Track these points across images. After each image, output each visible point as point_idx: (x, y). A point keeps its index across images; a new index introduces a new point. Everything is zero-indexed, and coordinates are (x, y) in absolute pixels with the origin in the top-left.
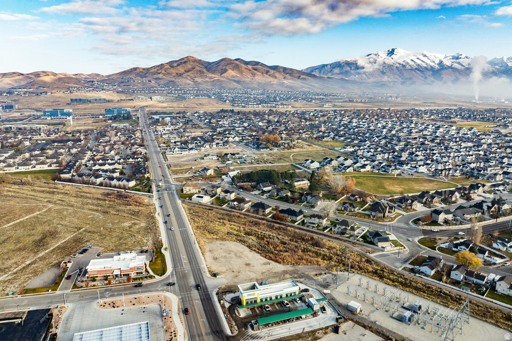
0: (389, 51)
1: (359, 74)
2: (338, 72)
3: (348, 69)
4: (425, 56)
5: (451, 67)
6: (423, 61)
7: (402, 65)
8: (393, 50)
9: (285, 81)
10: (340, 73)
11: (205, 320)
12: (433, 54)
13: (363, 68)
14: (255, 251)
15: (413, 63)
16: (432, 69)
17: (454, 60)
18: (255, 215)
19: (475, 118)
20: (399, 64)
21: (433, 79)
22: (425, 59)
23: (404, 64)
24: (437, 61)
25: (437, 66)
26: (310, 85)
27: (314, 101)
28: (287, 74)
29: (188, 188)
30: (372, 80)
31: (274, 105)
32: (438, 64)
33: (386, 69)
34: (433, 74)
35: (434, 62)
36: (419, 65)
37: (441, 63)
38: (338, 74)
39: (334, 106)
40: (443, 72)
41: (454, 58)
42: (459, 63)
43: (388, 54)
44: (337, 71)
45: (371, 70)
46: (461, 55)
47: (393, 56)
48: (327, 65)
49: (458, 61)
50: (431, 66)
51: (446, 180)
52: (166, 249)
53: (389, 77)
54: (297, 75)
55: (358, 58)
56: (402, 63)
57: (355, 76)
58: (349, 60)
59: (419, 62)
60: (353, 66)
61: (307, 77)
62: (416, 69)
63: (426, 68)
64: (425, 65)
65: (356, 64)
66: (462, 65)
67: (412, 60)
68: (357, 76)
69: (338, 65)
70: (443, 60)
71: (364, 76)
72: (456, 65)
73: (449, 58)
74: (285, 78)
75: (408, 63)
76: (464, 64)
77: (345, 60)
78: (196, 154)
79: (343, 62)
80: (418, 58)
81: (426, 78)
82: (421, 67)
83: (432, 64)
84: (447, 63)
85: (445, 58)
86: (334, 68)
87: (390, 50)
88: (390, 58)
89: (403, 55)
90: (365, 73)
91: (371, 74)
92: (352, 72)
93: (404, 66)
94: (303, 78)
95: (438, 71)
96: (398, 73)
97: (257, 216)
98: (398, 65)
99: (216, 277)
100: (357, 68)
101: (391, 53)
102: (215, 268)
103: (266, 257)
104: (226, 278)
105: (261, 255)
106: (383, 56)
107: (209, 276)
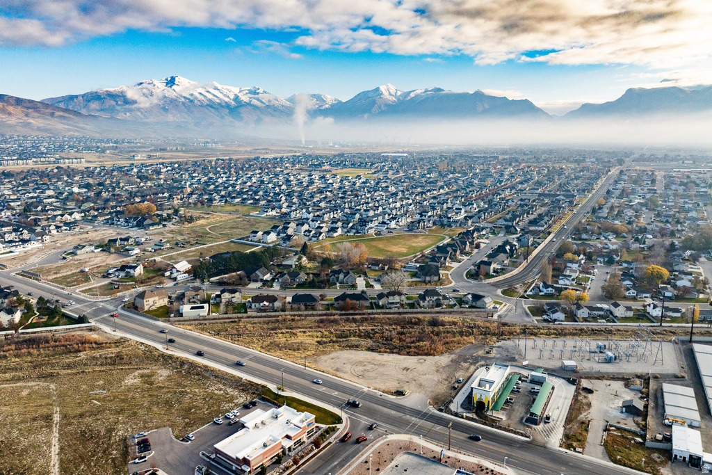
0: (167, 79)
1: (130, 111)
2: (98, 108)
3: (113, 103)
4: (216, 89)
5: (249, 104)
6: (214, 95)
7: (189, 99)
8: (173, 79)
9: (31, 121)
10: (102, 110)
12: (225, 87)
13: (135, 102)
15: (203, 98)
16: (228, 106)
17: (253, 96)
18: (310, 312)
19: (345, 165)
20: (185, 97)
21: (232, 119)
22: (216, 92)
23: (191, 98)
24: (232, 97)
25: (233, 103)
26: (78, 127)
27: (108, 152)
28: (28, 108)
29: (151, 300)
30: (151, 120)
31: (52, 159)
32: (233, 100)
33: (169, 104)
34: (230, 113)
35: (228, 97)
36: (210, 100)
37: (236, 98)
38: (98, 111)
39: (150, 157)
40: (242, 110)
41: (250, 92)
42: (258, 100)
43: (167, 84)
44: (94, 105)
45: (147, 105)
46: (259, 89)
47: (174, 87)
48: (76, 97)
49: (257, 96)
50: (226, 102)
51: (427, 233)
52: (280, 390)
53: (174, 116)
54: (48, 111)
55: (125, 88)
56: (188, 97)
57: (125, 114)
58: (111, 89)
59: (210, 96)
60: (119, 98)
61: (66, 115)
62: (207, 105)
63: (219, 104)
64: (218, 101)
65: (124, 97)
66: (262, 102)
67: (200, 94)
68: (128, 114)
69: (94, 97)
70: (239, 94)
71: (139, 114)
72: (255, 102)
73: (244, 92)
74: (27, 115)
75: (196, 98)
76: (263, 101)
77: (105, 89)
78: (40, 250)
79: (103, 93)
80: (208, 92)
81: (222, 117)
82: (213, 102)
83: (227, 100)
84: (245, 98)
85: (240, 92)
86: (89, 101)
87: (169, 79)
88: (169, 89)
89: (186, 86)
90: (139, 109)
91: (148, 112)
92: (118, 108)
93: (191, 101)
94: (61, 117)
95: (235, 109)
96: (186, 110)
97: (314, 312)
98: (183, 100)
99: (404, 395)
100: (127, 102)
101: (171, 82)
102: (383, 387)
103: (408, 354)
104: (416, 392)
105: (399, 354)
106: (160, 86)
107: (394, 397)
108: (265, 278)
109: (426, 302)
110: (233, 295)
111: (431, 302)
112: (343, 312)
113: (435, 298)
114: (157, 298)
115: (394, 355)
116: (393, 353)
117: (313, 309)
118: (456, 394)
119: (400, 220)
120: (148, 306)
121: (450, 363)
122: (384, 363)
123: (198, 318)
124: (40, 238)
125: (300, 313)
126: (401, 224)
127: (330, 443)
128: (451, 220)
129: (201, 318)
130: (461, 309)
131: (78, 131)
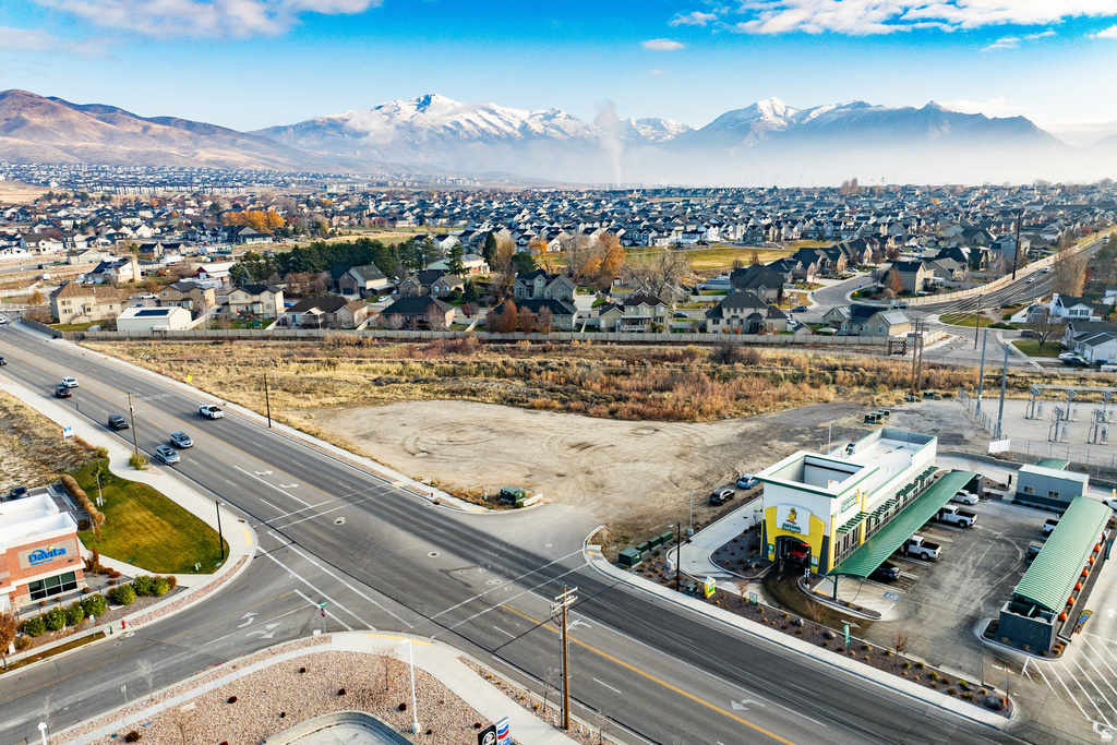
0: (419, 100)
1: (359, 146)
2: (316, 144)
3: (337, 136)
4: (492, 112)
5: (544, 136)
6: (490, 123)
7: (451, 129)
8: (428, 99)
9: (200, 151)
11: (752, 699)
12: (507, 110)
13: (365, 134)
14: (547, 408)
15: (472, 128)
16: (509, 138)
17: (548, 122)
20: (445, 127)
22: (492, 119)
23: (454, 128)
24: (517, 125)
25: (519, 134)
29: (76, 303)
32: (519, 130)
33: (420, 138)
34: (513, 149)
35: (511, 125)
36: (483, 131)
37: (524, 127)
39: (352, 190)
40: (530, 145)
41: (547, 117)
42: (558, 128)
43: (419, 106)
44: (310, 140)
45: (387, 137)
46: (559, 112)
47: (429, 111)
48: (285, 128)
49: (554, 123)
50: (508, 134)
52: (133, 464)
55: (355, 114)
56: (450, 126)
58: (335, 116)
59: (483, 125)
60: (344, 129)
61: (253, 143)
62: (479, 138)
63: (498, 137)
64: (495, 132)
66: (563, 132)
67: (469, 121)
69: (311, 128)
70: (528, 121)
71: (375, 152)
72: (553, 133)
73: (537, 118)
74: (195, 143)
75: (462, 128)
76: (566, 130)
77: (326, 116)
79: (323, 122)
80: (481, 118)
82: (488, 135)
83: (509, 129)
84: (536, 126)
85: (531, 117)
86: (302, 134)
87: (422, 99)
88: (423, 115)
89: (448, 107)
90: (372, 145)
91: (390, 149)
93: (454, 132)
95: (522, 143)
96: (445, 147)
98: (442, 131)
99: (519, 506)
101: (425, 104)
102: (465, 482)
103: (613, 414)
104: (571, 502)
105: (586, 413)
106: (408, 110)
107: (479, 510)
108: (370, 285)
109: (723, 322)
110: (256, 298)
111: (735, 322)
112: (497, 336)
113: (748, 312)
114: (92, 300)
115: (572, 415)
116: (569, 410)
117: (424, 326)
118: (715, 519)
119: (731, 229)
120: (69, 315)
121: (736, 440)
122: (524, 429)
123: (149, 334)
124: (33, 244)
125: (389, 333)
126: (731, 237)
127: (101, 635)
128: (842, 227)
129: (157, 334)
130: (816, 338)
131: (265, 165)
